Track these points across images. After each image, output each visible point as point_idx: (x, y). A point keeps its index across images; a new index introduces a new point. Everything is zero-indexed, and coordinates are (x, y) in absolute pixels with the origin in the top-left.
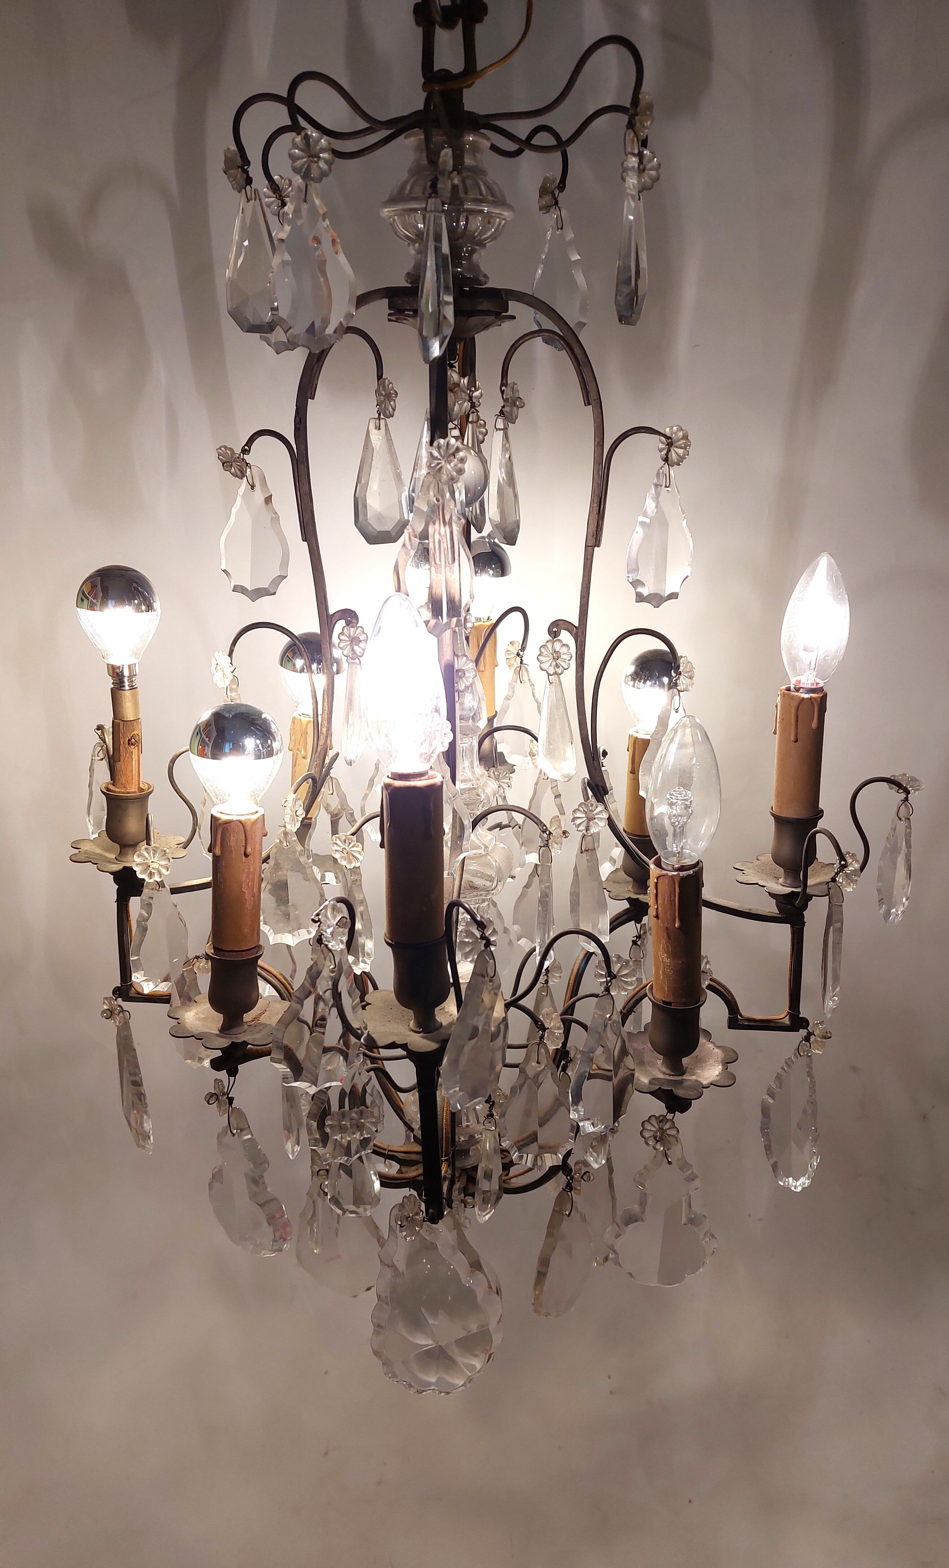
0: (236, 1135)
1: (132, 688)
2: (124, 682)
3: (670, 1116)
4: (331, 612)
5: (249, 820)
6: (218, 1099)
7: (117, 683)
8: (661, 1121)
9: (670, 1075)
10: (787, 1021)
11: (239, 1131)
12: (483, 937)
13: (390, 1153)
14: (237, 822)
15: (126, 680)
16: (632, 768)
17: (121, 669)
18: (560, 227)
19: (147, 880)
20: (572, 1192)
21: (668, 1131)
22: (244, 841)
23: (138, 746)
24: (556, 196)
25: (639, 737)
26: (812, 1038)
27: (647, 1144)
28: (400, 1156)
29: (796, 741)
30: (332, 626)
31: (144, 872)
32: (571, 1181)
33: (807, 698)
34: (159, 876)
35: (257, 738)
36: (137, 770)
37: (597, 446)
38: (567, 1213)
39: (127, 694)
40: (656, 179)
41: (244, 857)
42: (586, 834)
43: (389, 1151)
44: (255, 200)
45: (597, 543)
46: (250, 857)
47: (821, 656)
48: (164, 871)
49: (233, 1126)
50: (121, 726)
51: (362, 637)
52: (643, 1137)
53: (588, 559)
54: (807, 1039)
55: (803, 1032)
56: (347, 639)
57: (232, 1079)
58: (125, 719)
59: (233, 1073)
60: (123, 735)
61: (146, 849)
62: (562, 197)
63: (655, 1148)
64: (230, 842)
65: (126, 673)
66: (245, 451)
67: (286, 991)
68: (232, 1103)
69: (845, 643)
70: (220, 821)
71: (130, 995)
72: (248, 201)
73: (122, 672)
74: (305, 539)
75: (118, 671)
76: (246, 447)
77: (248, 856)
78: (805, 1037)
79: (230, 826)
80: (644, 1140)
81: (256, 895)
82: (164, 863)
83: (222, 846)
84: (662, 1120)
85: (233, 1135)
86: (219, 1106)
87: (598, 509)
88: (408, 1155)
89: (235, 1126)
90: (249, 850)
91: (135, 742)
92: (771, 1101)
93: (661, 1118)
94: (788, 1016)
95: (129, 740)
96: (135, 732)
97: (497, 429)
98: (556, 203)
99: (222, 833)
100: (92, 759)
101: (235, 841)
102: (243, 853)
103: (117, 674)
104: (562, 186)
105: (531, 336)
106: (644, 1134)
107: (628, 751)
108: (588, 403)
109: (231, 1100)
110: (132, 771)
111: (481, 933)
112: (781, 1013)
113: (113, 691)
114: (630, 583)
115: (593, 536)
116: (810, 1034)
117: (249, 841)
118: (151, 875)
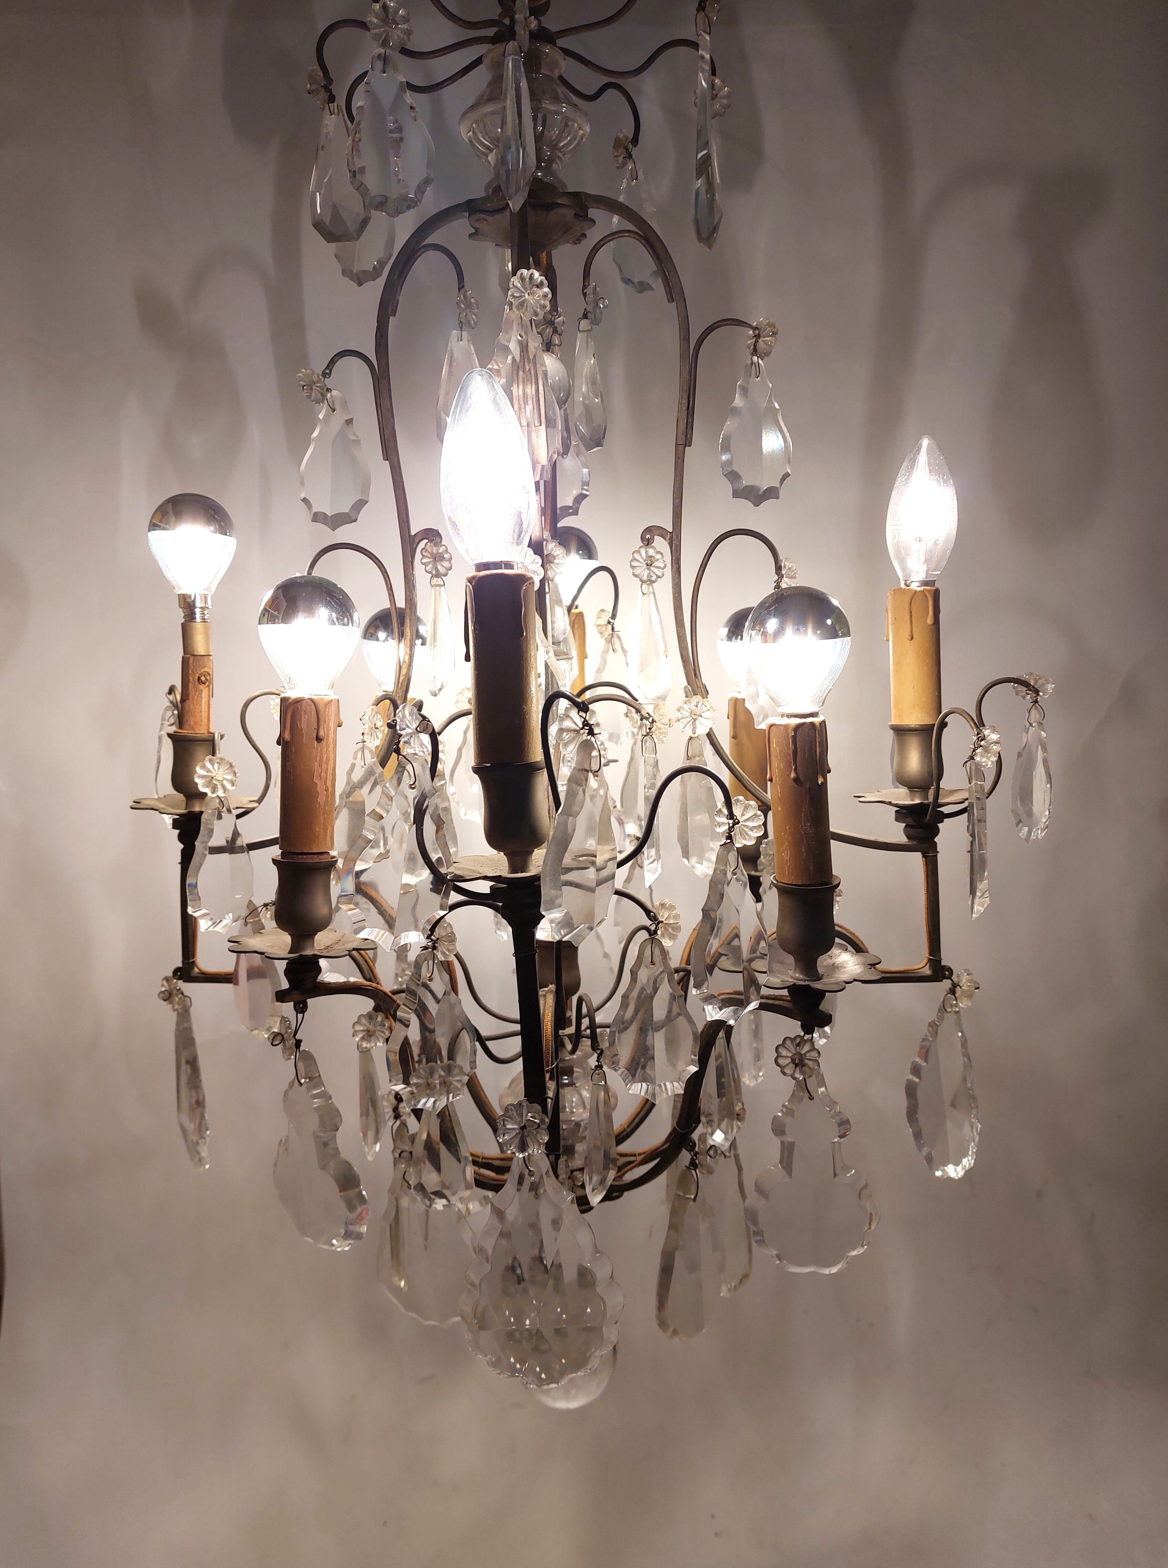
0: (304, 1086)
1: (204, 620)
2: (195, 614)
3: (807, 1037)
4: (413, 533)
5: (322, 699)
6: (283, 1040)
7: (187, 615)
8: (798, 1045)
9: (805, 981)
10: (927, 971)
11: (308, 1080)
12: (586, 723)
13: (484, 1161)
14: (309, 701)
15: (197, 611)
16: (734, 732)
17: (193, 599)
18: (634, 178)
19: (210, 794)
20: (697, 1171)
21: (807, 1055)
22: (316, 724)
23: (208, 686)
24: (630, 151)
25: (739, 698)
26: (958, 989)
27: (784, 1074)
28: (496, 1163)
29: (912, 638)
30: (415, 546)
31: (206, 785)
32: (695, 1158)
33: (920, 591)
34: (223, 791)
35: (332, 609)
36: (206, 714)
37: (683, 340)
38: (693, 1197)
39: (199, 626)
40: (728, 107)
41: (316, 742)
42: (693, 736)
43: (483, 1158)
44: (338, 115)
45: (688, 442)
46: (324, 743)
47: (930, 544)
48: (228, 786)
49: (301, 1075)
50: (191, 661)
51: (446, 556)
52: (778, 1065)
53: (679, 458)
54: (953, 991)
55: (946, 984)
56: (429, 556)
57: (300, 1016)
58: (196, 654)
59: (301, 1008)
60: (193, 671)
61: (210, 761)
62: (635, 152)
63: (794, 1078)
64: (300, 724)
65: (199, 604)
66: (326, 374)
67: (366, 964)
68: (300, 1046)
69: (954, 532)
70: (290, 701)
71: (193, 975)
72: (331, 115)
73: (194, 601)
74: (386, 457)
75: (189, 600)
76: (327, 371)
77: (321, 740)
78: (950, 989)
79: (301, 705)
80: (779, 1069)
81: (330, 790)
82: (229, 777)
83: (292, 730)
84: (799, 1042)
85: (301, 1084)
86: (285, 1049)
87: (687, 405)
88: (503, 1162)
89: (304, 1075)
90: (321, 733)
91: (204, 680)
92: (917, 1080)
93: (798, 1040)
94: (928, 965)
95: (199, 678)
96: (206, 669)
97: (580, 332)
98: (630, 156)
99: (291, 715)
100: (162, 724)
101: (306, 722)
102: (315, 738)
103: (189, 603)
104: (635, 140)
105: (612, 237)
106: (779, 1061)
107: (728, 718)
108: (671, 299)
109: (298, 1043)
110: (201, 712)
111: (583, 720)
112: (920, 962)
113: (184, 626)
114: (725, 475)
115: (683, 434)
116: (955, 986)
117: (322, 723)
118: (214, 789)
